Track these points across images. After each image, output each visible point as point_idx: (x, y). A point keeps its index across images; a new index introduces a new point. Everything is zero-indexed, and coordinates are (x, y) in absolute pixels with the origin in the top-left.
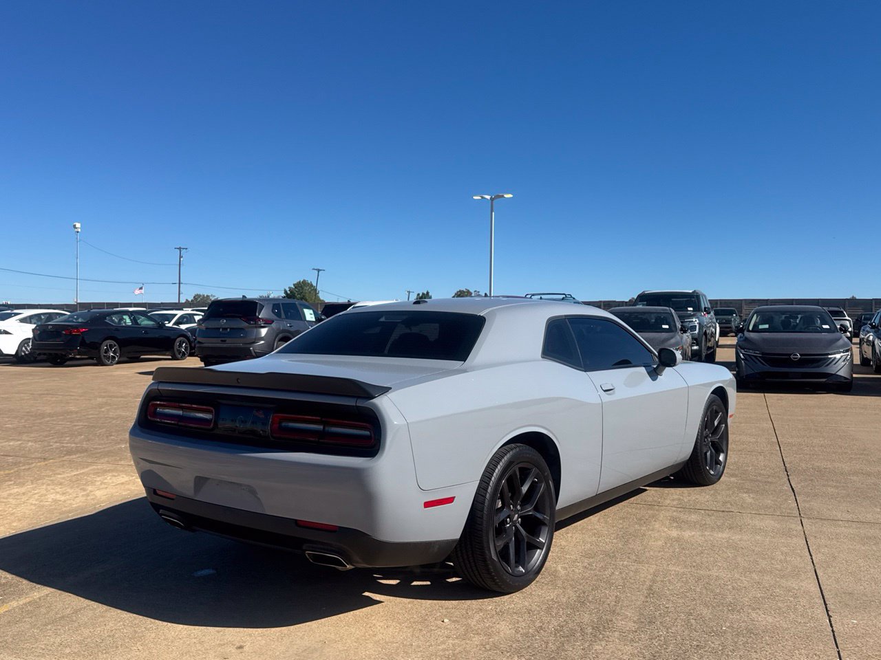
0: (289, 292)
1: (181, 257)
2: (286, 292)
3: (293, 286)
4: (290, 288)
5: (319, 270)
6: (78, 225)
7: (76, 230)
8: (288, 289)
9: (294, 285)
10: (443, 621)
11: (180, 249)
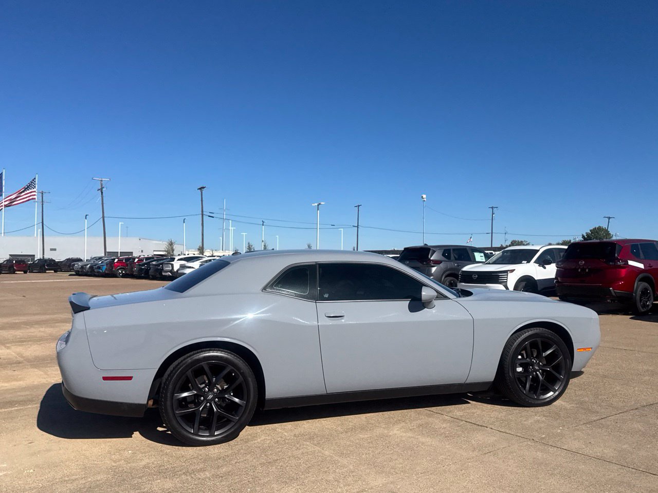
0: (586, 237)
1: (493, 214)
2: (583, 237)
3: (589, 232)
4: (587, 234)
5: (609, 218)
6: (424, 196)
7: (423, 200)
8: (585, 235)
9: (591, 231)
11: (492, 208)
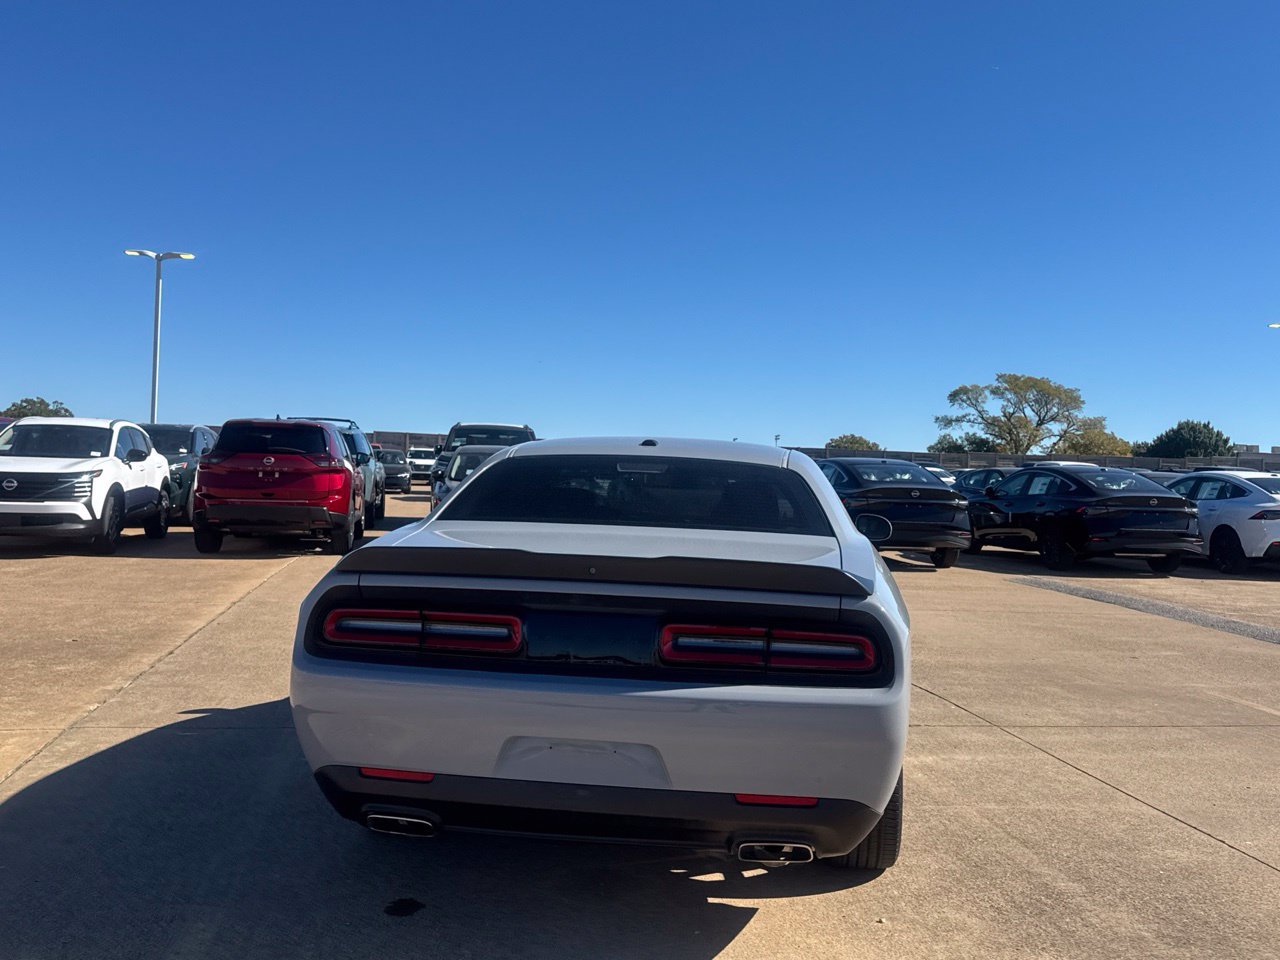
10: (880, 922)
